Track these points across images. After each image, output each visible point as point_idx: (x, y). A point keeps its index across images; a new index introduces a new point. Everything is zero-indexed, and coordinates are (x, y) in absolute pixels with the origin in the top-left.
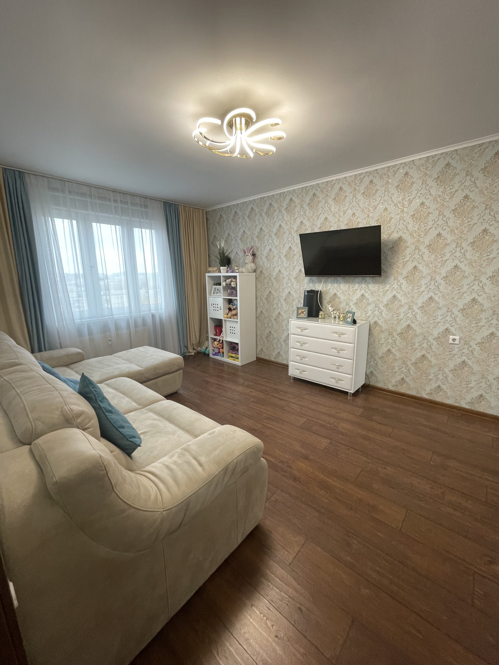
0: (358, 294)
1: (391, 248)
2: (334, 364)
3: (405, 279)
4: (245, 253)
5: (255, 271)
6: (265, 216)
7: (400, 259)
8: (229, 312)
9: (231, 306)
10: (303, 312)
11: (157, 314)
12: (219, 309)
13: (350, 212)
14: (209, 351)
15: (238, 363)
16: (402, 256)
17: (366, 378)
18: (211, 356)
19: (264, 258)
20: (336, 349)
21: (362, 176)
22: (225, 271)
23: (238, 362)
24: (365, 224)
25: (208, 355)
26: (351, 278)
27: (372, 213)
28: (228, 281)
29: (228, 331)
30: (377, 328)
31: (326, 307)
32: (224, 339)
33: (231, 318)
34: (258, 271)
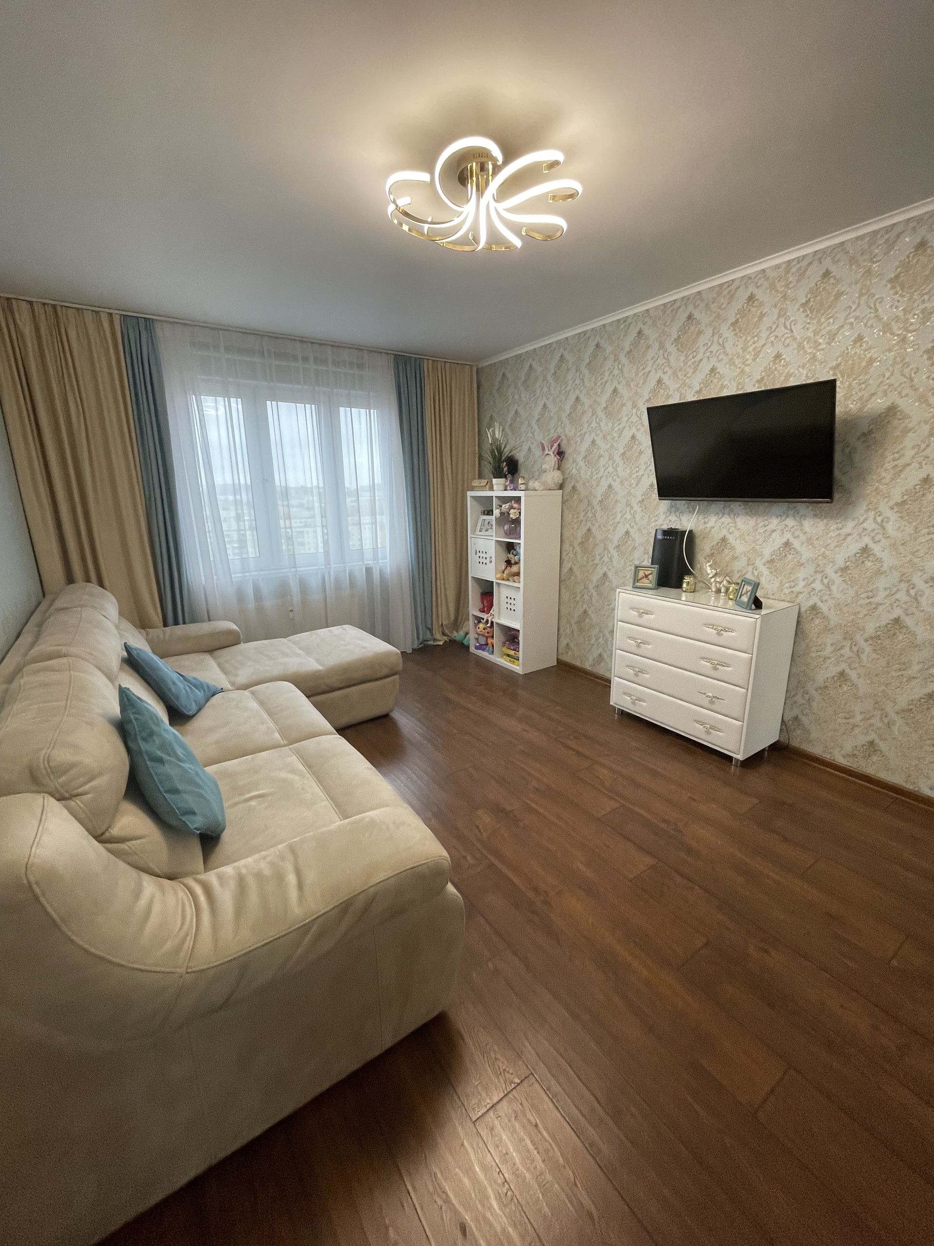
0: (778, 540)
1: (864, 434)
2: (705, 694)
3: (896, 509)
4: (543, 449)
5: (561, 487)
6: (585, 371)
7: (887, 460)
8: (506, 568)
9: (511, 556)
10: (646, 576)
11: (376, 567)
12: (488, 561)
13: (770, 351)
14: (469, 639)
15: (517, 668)
16: (894, 453)
17: (781, 730)
18: (472, 649)
19: (579, 459)
20: (709, 660)
21: (804, 263)
22: (502, 487)
23: (518, 666)
24: (804, 378)
25: (468, 647)
26: (762, 505)
27: (823, 349)
28: (505, 507)
29: (504, 606)
30: (817, 621)
31: (701, 569)
32: (496, 620)
33: (508, 580)
34: (568, 487)
